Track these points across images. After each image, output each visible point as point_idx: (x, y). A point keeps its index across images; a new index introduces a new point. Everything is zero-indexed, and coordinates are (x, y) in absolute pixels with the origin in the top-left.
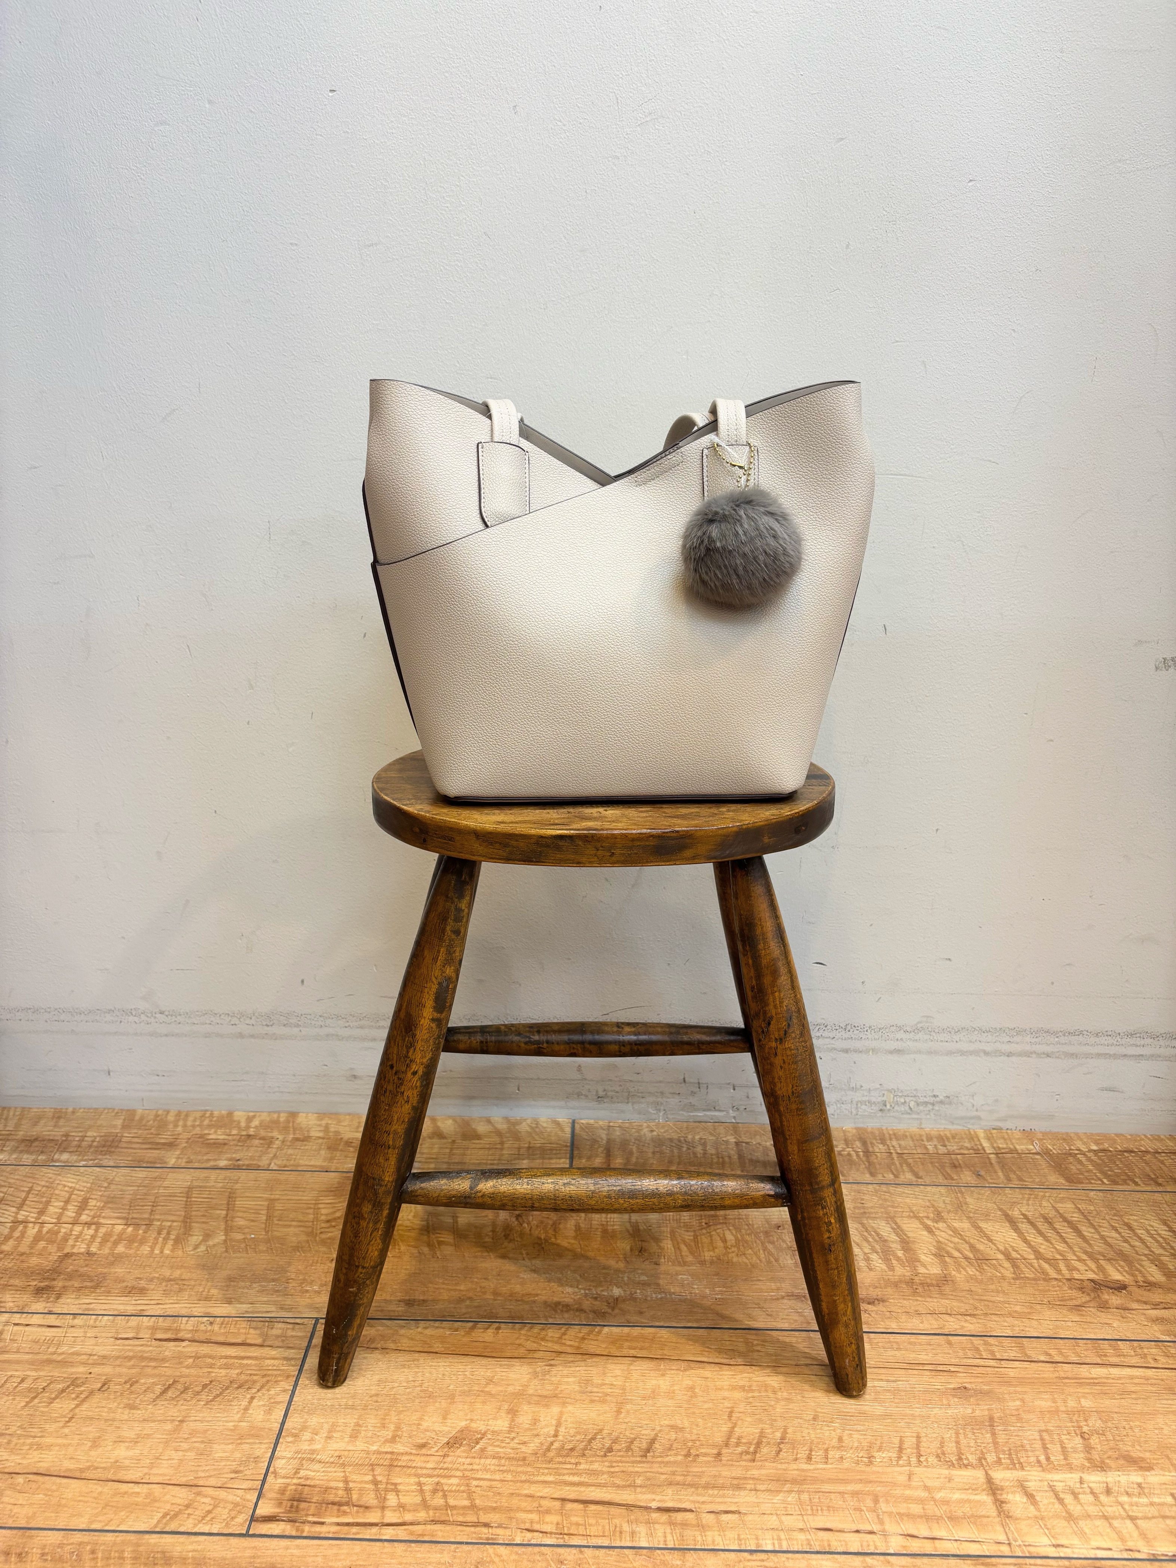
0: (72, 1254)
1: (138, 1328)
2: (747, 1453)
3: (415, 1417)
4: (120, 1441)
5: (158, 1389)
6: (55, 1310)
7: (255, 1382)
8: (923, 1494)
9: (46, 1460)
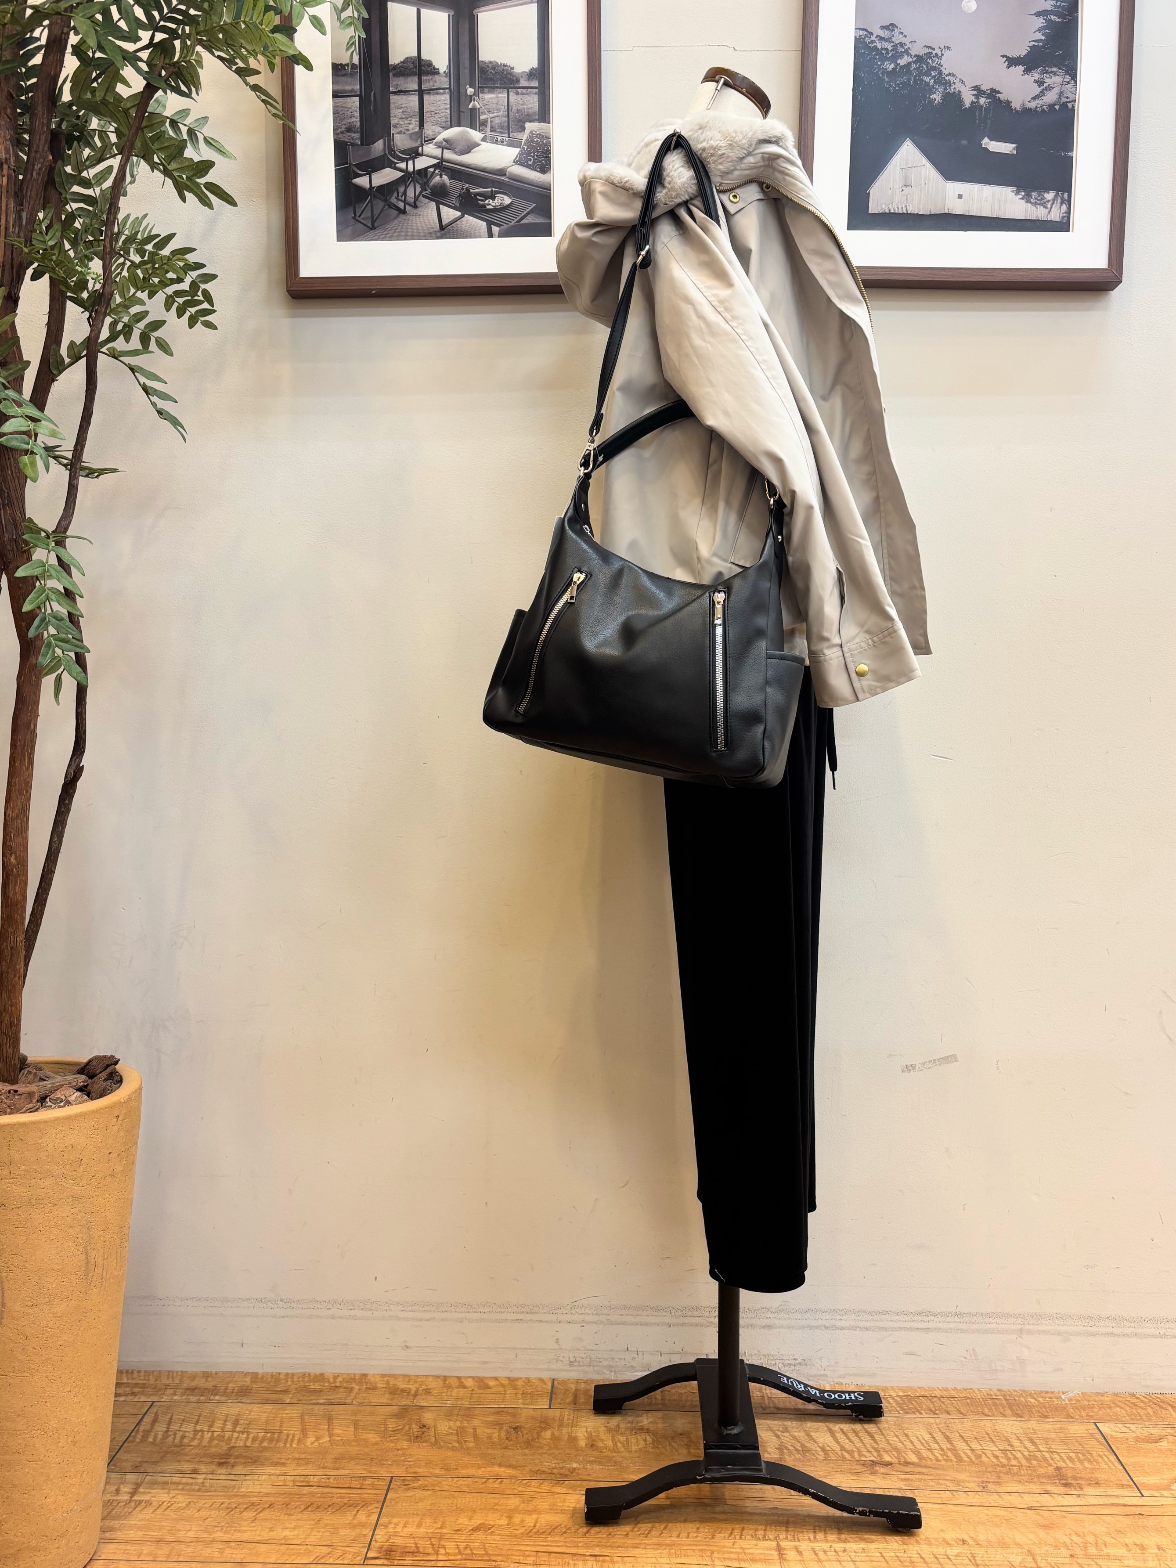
0: (236, 1447)
1: (285, 1480)
2: (643, 1534)
3: (453, 1519)
4: (287, 1528)
5: (303, 1507)
6: (233, 1473)
7: (359, 1504)
8: (741, 1551)
9: (245, 1537)
